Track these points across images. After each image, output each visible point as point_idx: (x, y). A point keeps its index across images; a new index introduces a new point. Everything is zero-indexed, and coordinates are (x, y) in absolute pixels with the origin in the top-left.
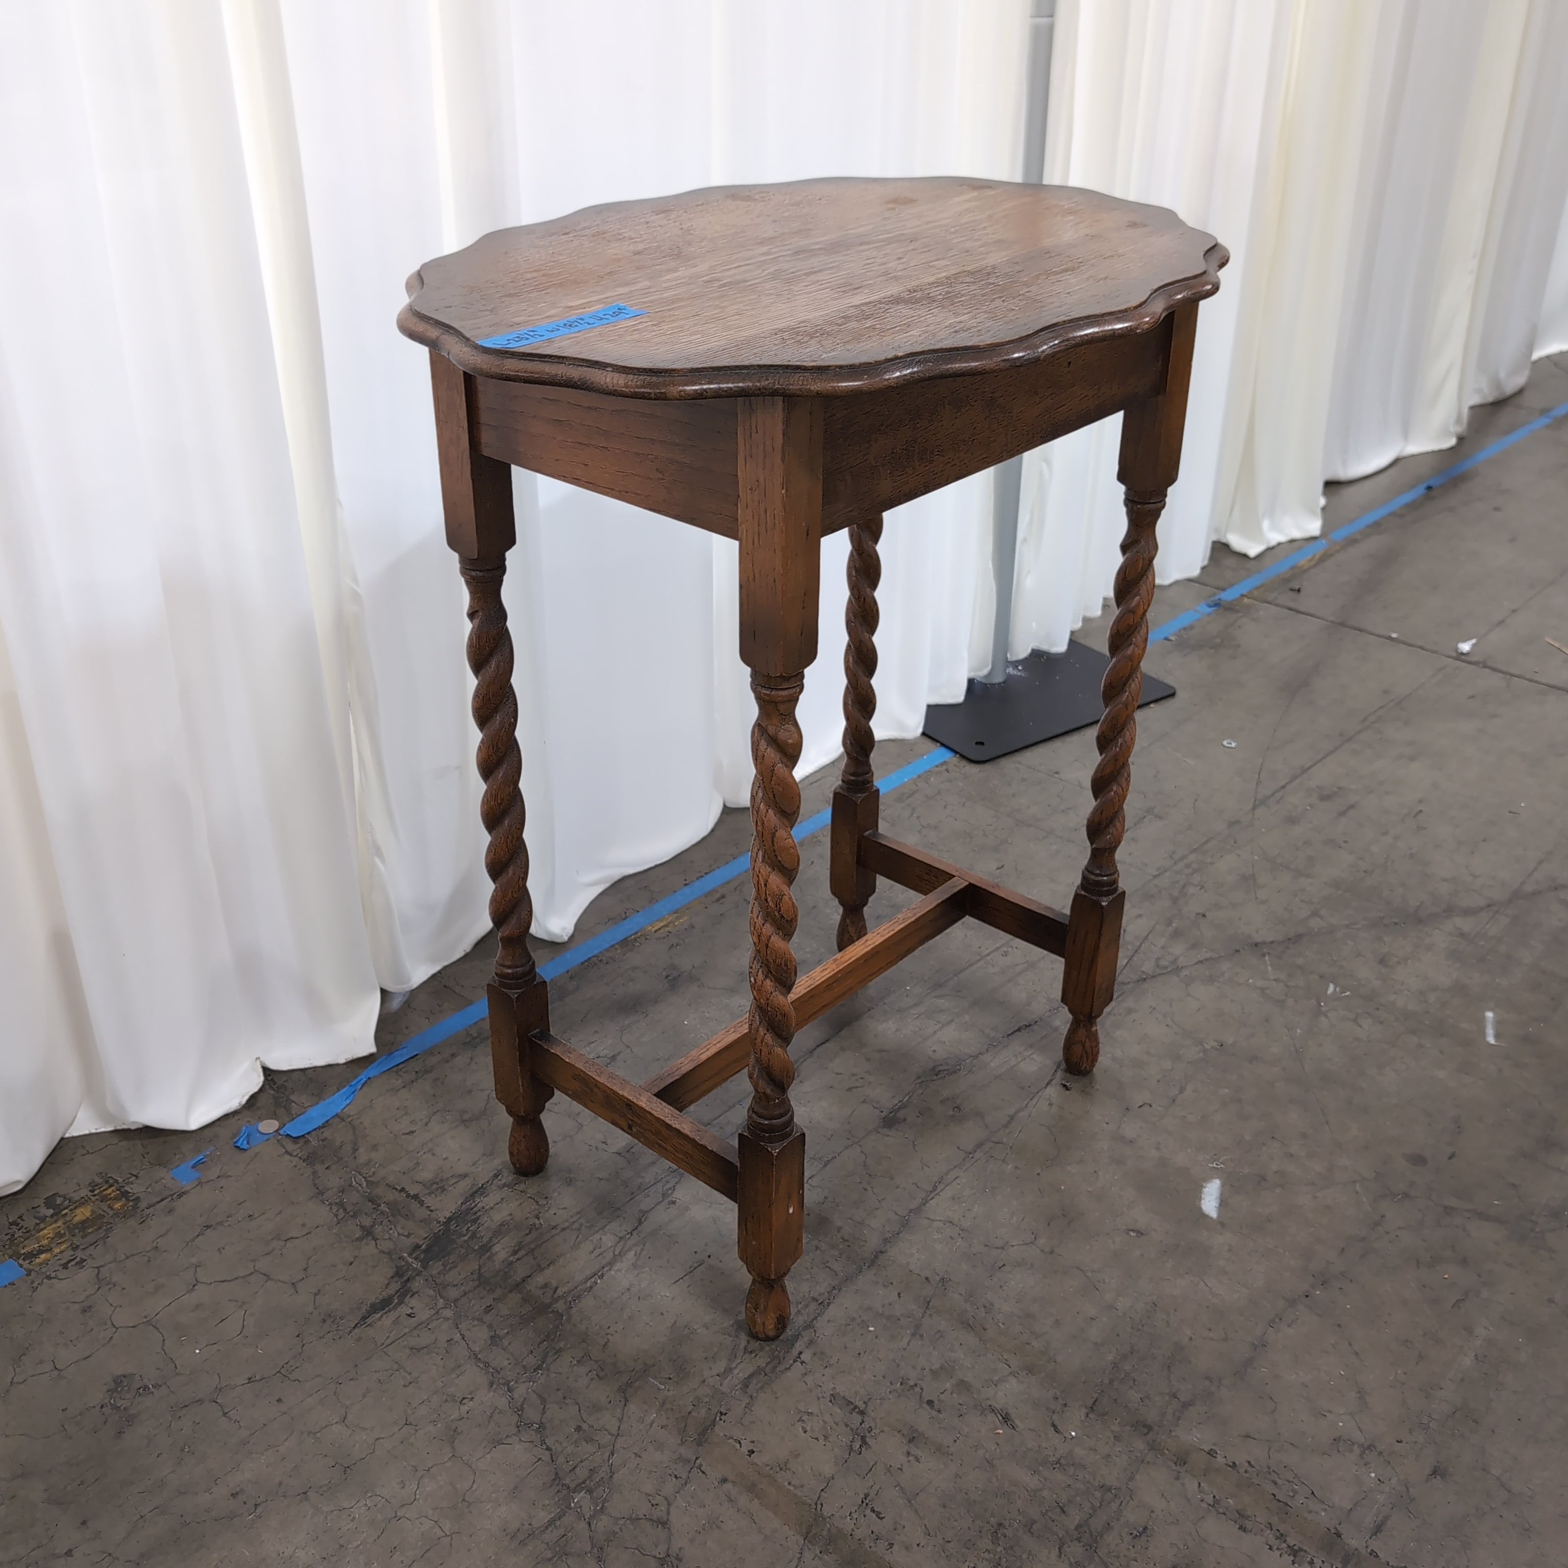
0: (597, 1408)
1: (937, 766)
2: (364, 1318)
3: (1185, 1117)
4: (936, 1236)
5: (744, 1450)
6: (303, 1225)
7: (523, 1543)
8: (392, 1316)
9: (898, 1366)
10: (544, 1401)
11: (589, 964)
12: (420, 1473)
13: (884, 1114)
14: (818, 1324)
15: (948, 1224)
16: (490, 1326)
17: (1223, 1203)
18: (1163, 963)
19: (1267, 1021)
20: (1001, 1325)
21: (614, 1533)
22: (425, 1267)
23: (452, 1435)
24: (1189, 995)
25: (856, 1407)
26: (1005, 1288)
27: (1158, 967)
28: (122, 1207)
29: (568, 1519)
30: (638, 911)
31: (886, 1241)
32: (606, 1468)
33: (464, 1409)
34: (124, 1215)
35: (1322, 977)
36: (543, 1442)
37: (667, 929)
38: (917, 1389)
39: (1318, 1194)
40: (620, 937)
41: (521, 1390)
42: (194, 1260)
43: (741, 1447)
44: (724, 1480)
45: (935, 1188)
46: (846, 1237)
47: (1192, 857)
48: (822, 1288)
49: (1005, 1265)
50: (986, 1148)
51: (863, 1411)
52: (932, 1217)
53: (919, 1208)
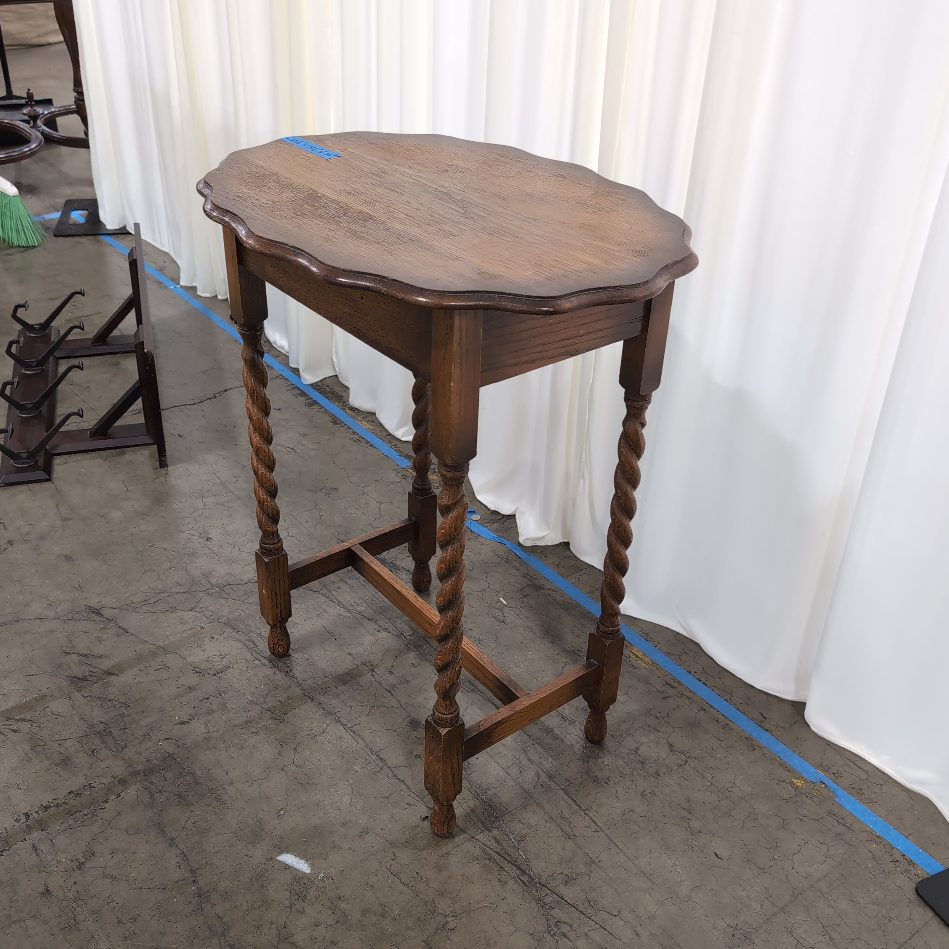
1: (903, 855)
4: (315, 724)
7: (204, 575)
9: (236, 692)
15: (322, 731)
17: (287, 867)
18: (565, 928)
20: (242, 735)
25: (218, 673)
29: (209, 586)
30: (656, 647)
31: (320, 704)
32: (227, 597)
38: (218, 696)
43: (217, 635)
44: (202, 628)
45: (353, 732)
46: (329, 689)
49: (282, 747)
50: (379, 762)
51: (214, 675)
52: (330, 725)
53: (340, 722)
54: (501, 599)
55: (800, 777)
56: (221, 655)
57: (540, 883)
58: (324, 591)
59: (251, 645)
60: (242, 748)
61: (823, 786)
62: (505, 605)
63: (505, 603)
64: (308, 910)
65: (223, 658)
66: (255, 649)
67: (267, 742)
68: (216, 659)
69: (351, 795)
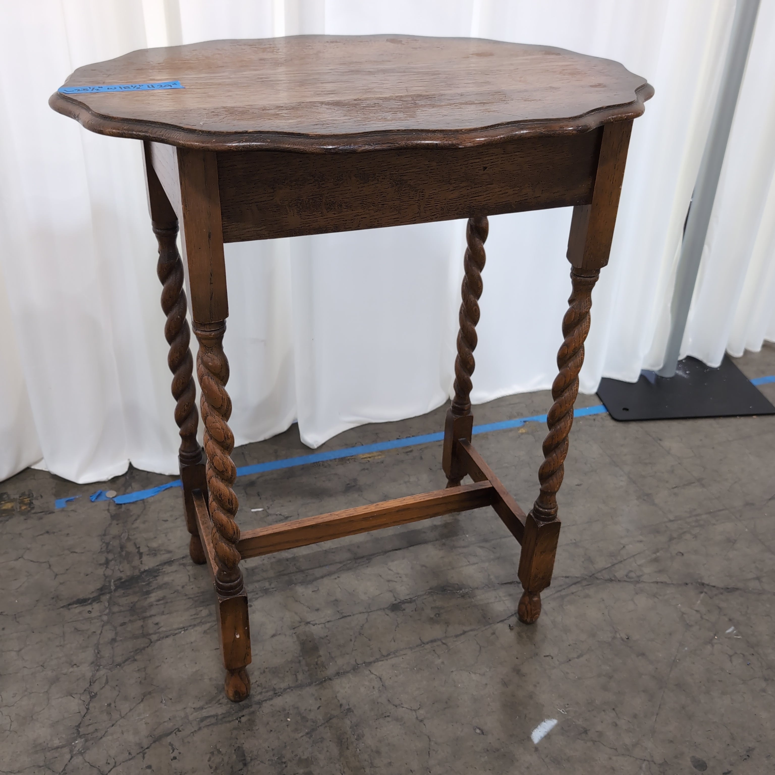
0: (126, 698)
1: (590, 415)
2: (69, 605)
3: (567, 673)
4: (367, 683)
5: (172, 755)
6: (85, 548)
7: (36, 752)
8: (81, 609)
9: (285, 747)
10: (107, 682)
11: (316, 464)
12: (26, 693)
13: (395, 602)
14: (264, 704)
15: (378, 679)
16: (116, 634)
17: (548, 737)
18: (632, 575)
19: (670, 634)
20: (358, 750)
21: (78, 768)
22: (115, 590)
23: (54, 681)
24: (632, 600)
25: (245, 760)
26: (378, 730)
27: (627, 576)
28: (25, 509)
29: (66, 750)
30: (362, 445)
31: (338, 674)
32: (103, 732)
33: (71, 670)
34: (22, 513)
35: (730, 620)
36: (89, 704)
37: (369, 459)
38: (284, 766)
39: (614, 758)
40: (343, 456)
41: (102, 672)
42: (29, 546)
43: (172, 753)
44: (149, 767)
45: (389, 655)
46: (319, 662)
47: (704, 517)
48: (283, 685)
49: (388, 716)
50: (435, 644)
51: (245, 765)
52: (373, 671)
53: (370, 663)
54: (253, 510)
55: (518, 429)
56: (212, 753)
57: (590, 577)
58: (154, 637)
59: (213, 720)
60: (378, 752)
61: (527, 423)
62: (263, 511)
63: (260, 510)
64: (599, 728)
65: (219, 752)
66: (220, 717)
67: (377, 728)
68: (217, 759)
69: (471, 673)
